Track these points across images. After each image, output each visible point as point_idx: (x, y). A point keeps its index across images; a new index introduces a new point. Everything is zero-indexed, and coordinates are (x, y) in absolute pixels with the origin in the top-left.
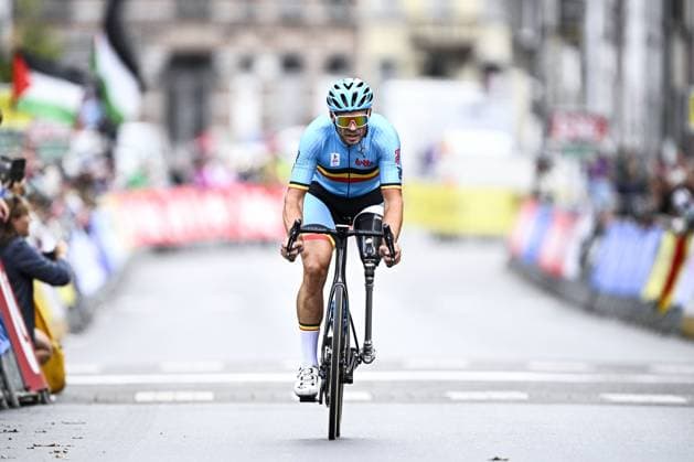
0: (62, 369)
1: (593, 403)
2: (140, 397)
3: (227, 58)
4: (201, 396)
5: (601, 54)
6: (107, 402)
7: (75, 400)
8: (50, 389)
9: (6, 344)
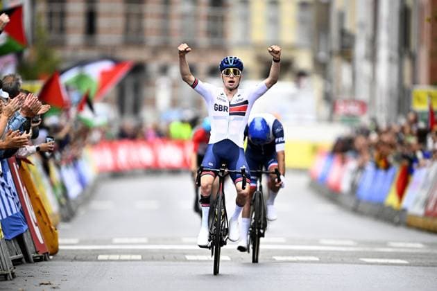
0: (57, 241)
1: (355, 263)
2: (100, 257)
3: (153, 67)
4: (134, 257)
5: (364, 67)
6: (81, 260)
7: (63, 259)
8: (49, 253)
9: (26, 227)
